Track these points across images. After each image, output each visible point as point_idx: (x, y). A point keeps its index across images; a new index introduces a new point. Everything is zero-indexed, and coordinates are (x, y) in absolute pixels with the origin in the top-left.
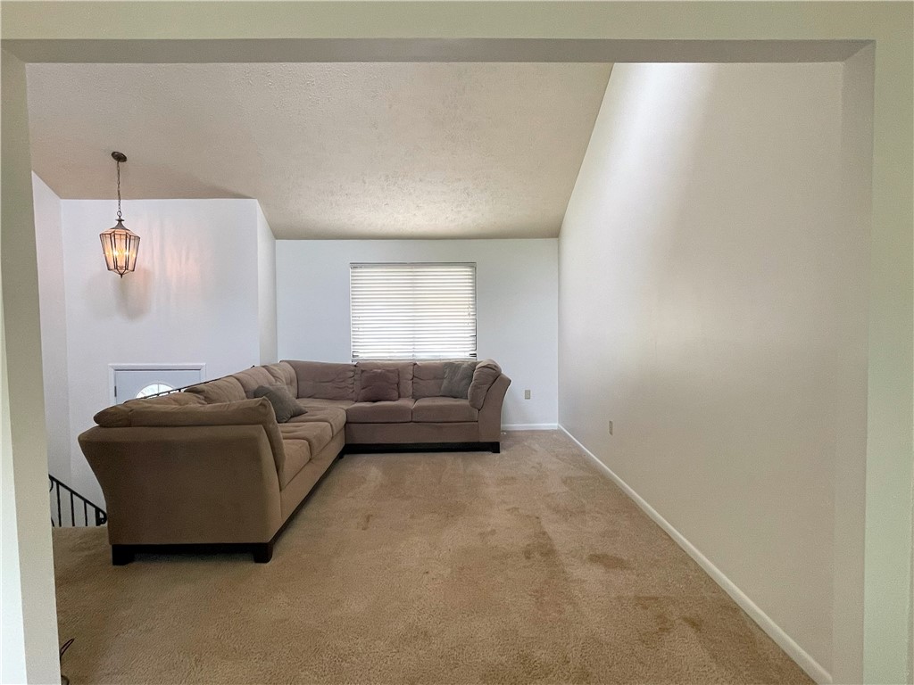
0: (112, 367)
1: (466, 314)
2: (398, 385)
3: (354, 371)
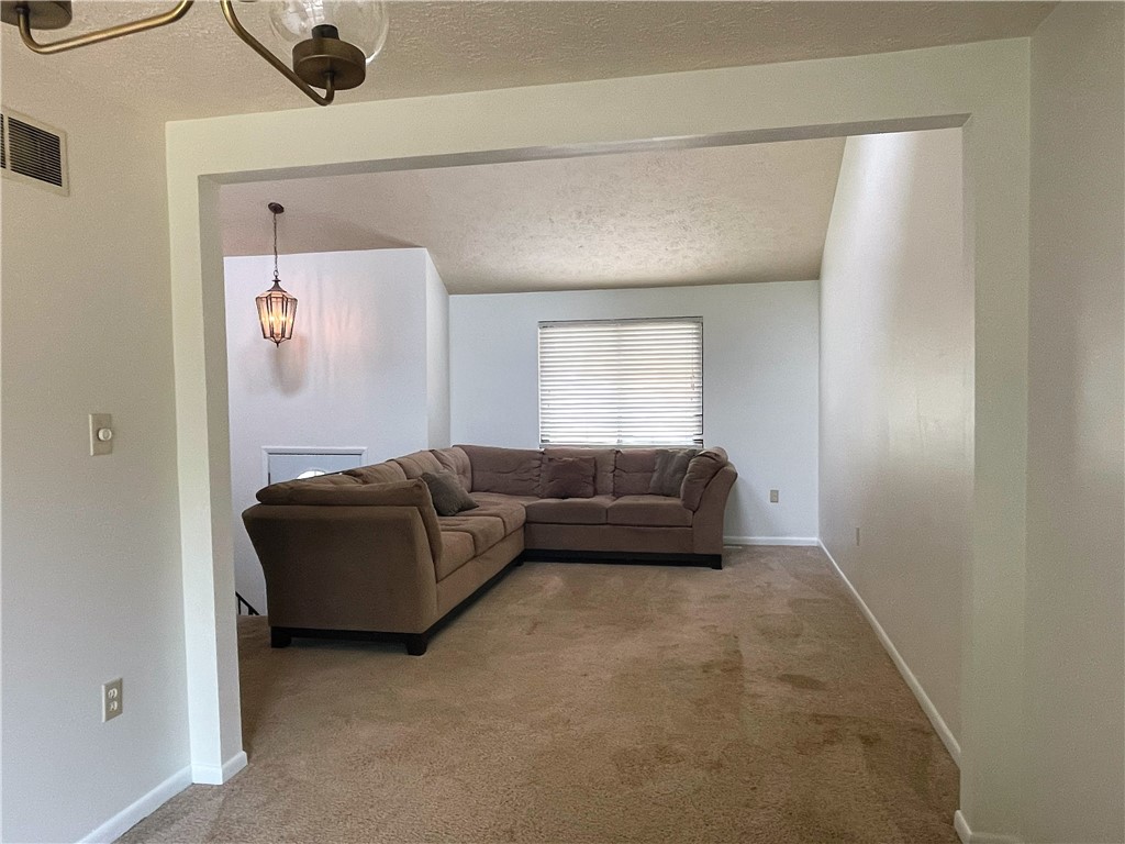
0: (266, 450)
1: (689, 385)
2: (595, 478)
3: (540, 459)
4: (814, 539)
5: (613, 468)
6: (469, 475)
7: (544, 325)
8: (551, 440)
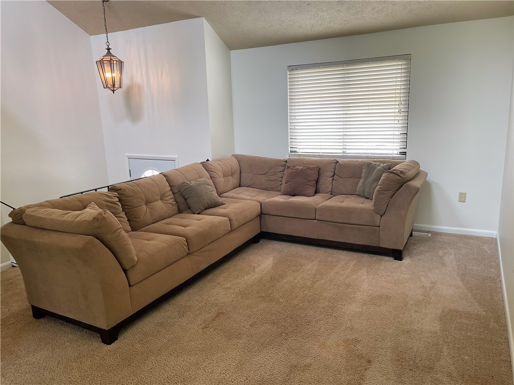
0: (127, 156)
1: (397, 111)
2: (317, 182)
3: (284, 166)
4: (494, 233)
5: (332, 174)
6: (237, 175)
7: (292, 68)
8: (298, 150)
